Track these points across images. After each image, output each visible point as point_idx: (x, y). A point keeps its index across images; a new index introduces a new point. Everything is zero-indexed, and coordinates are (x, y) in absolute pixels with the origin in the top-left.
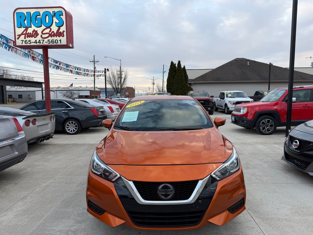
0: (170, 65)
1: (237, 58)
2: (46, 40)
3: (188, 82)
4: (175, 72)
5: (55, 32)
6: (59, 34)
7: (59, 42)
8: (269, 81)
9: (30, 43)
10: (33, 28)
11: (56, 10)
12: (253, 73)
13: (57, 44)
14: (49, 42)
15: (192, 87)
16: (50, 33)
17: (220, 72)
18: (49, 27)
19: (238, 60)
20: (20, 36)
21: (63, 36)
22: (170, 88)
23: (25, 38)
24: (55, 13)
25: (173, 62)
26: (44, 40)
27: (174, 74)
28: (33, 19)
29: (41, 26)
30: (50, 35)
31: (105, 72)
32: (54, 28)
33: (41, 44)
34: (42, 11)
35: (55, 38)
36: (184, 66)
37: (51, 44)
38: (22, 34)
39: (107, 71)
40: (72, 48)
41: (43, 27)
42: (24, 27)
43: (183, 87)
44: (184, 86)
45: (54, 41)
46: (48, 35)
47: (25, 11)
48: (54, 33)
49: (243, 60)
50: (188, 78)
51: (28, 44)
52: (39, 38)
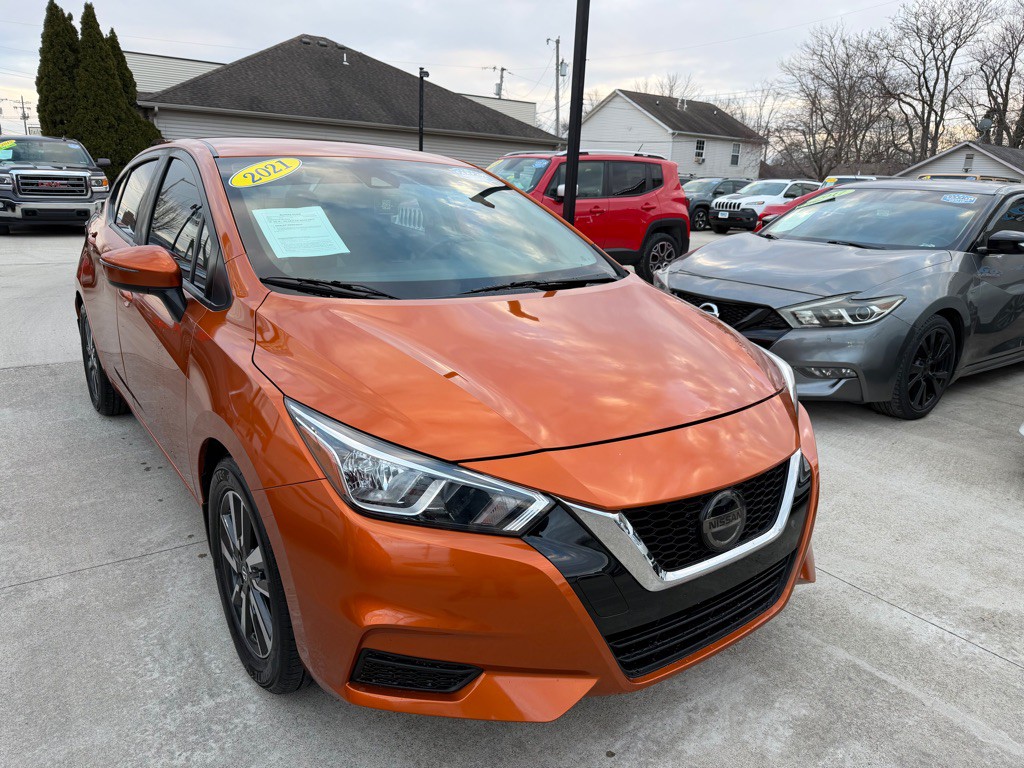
0: (43, 15)
1: (306, 36)
3: (139, 103)
4: (75, 51)
8: (421, 129)
12: (364, 96)
15: (160, 124)
17: (255, 79)
19: (309, 43)
22: (58, 118)
25: (56, 7)
27: (71, 59)
36: (112, 31)
43: (119, 119)
44: (123, 116)
49: (326, 46)
50: (135, 85)
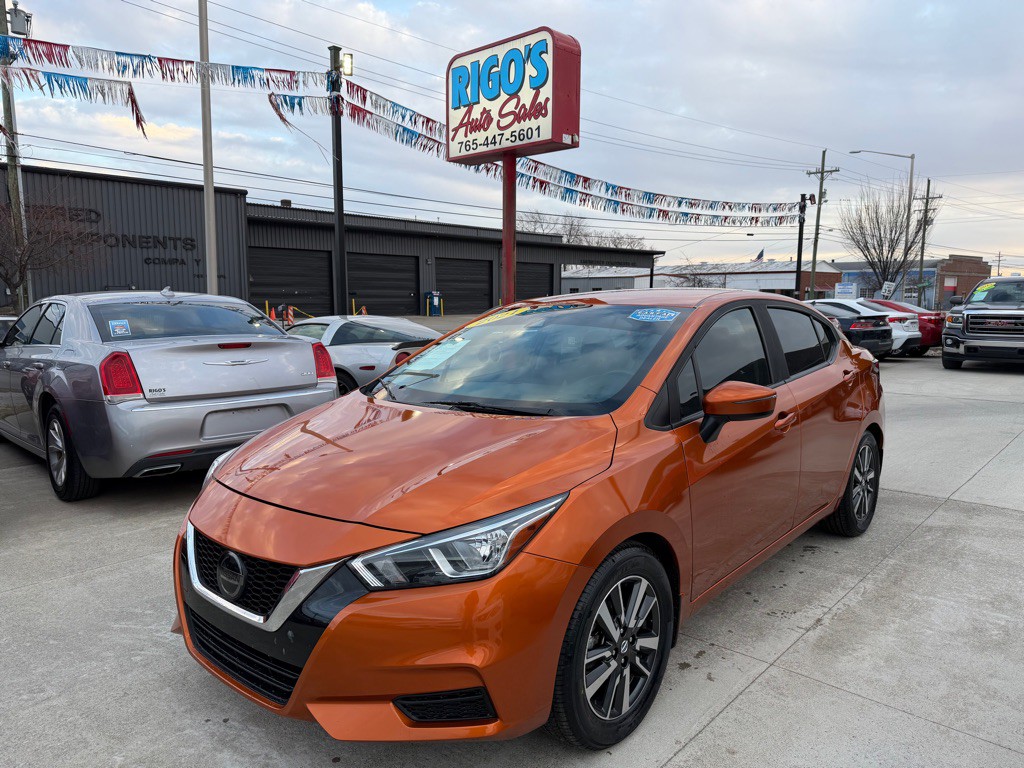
2: (507, 133)
5: (528, 107)
6: (537, 110)
7: (535, 133)
9: (475, 146)
10: (484, 103)
11: (532, 40)
13: (531, 141)
14: (513, 138)
16: (517, 111)
18: (514, 95)
20: (456, 130)
21: (545, 115)
23: (466, 136)
24: (530, 50)
26: (503, 134)
28: (484, 77)
29: (499, 95)
30: (518, 118)
31: (803, 209)
32: (526, 96)
33: (498, 146)
34: (501, 52)
35: (526, 124)
37: (518, 143)
38: (461, 125)
39: (808, 202)
40: (575, 145)
41: (504, 97)
42: (465, 106)
45: (525, 133)
46: (511, 117)
47: (467, 62)
48: (526, 109)
51: (472, 152)
52: (493, 130)
